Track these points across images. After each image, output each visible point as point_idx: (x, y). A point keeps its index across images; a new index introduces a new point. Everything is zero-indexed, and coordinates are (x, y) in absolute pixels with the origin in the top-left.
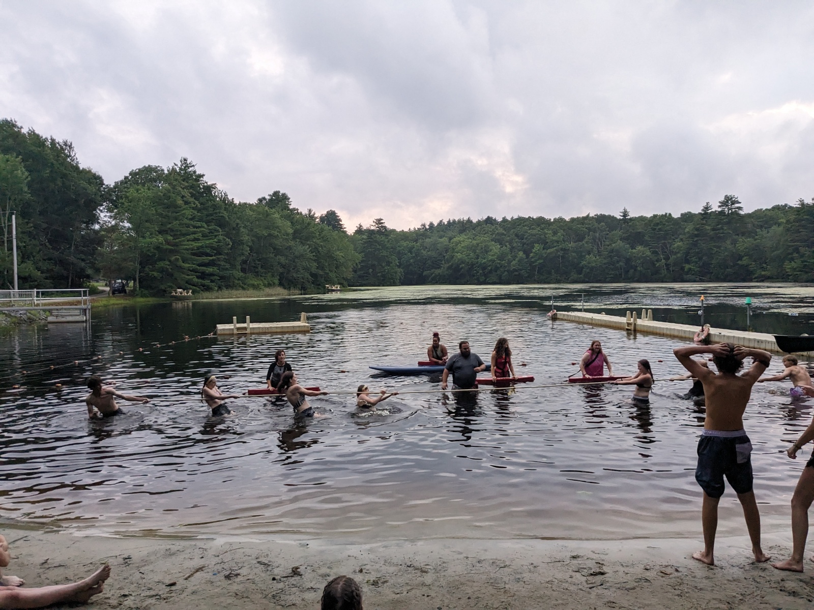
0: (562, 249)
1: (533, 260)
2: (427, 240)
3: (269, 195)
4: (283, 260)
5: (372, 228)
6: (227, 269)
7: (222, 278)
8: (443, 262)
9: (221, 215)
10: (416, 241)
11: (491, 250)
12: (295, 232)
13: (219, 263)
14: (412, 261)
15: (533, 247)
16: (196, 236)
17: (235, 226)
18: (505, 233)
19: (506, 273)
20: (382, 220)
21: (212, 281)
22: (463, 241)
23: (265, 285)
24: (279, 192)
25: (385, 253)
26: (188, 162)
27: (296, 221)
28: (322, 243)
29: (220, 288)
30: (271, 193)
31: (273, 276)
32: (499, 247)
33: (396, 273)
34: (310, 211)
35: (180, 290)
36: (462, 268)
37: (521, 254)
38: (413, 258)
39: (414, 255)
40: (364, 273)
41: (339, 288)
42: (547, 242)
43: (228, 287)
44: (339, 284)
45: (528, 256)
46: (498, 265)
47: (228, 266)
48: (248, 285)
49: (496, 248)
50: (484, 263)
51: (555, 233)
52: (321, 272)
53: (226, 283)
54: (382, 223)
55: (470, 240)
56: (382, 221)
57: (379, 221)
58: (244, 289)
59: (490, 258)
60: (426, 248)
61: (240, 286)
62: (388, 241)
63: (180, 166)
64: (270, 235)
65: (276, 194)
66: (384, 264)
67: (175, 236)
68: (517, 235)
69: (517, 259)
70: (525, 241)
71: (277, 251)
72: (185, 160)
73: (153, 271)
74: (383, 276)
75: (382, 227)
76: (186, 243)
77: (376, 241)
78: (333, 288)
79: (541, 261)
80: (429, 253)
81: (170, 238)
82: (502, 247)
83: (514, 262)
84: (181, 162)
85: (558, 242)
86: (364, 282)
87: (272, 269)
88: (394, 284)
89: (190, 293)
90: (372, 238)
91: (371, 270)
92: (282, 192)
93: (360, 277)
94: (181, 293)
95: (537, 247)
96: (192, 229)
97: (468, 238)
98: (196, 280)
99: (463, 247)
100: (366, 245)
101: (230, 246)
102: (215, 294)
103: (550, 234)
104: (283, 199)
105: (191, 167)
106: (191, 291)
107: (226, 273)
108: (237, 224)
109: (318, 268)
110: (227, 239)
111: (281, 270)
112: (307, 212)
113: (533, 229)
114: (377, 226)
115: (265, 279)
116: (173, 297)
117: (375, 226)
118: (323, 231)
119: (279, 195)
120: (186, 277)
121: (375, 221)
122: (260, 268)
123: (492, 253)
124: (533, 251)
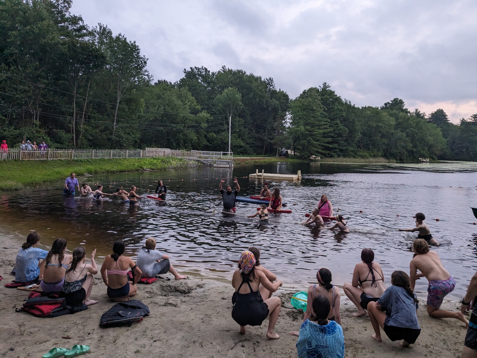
3: (391, 101)
4: (385, 141)
5: (469, 120)
6: (345, 146)
7: (341, 150)
12: (398, 124)
13: (339, 142)
17: (352, 120)
21: (334, 152)
23: (371, 156)
27: (401, 117)
28: (417, 131)
29: (339, 156)
30: (392, 99)
34: (417, 110)
40: (460, 152)
41: (428, 161)
47: (346, 144)
48: (358, 155)
52: (415, 150)
53: (344, 153)
58: (354, 157)
63: (322, 87)
64: (377, 126)
65: (395, 100)
67: (312, 127)
71: (383, 136)
72: (325, 84)
76: (316, 130)
77: (470, 130)
78: (424, 160)
81: (308, 127)
86: (458, 158)
91: (464, 150)
93: (457, 154)
94: (315, 158)
98: (320, 151)
101: (347, 132)
102: (333, 159)
104: (399, 103)
106: (320, 157)
107: (344, 148)
108: (354, 120)
109: (413, 147)
110: (346, 128)
111: (385, 147)
112: (415, 111)
114: (473, 119)
115: (372, 152)
116: (311, 160)
117: (472, 119)
118: (419, 123)
119: (397, 101)
120: (315, 149)
121: (472, 116)
122: (370, 146)
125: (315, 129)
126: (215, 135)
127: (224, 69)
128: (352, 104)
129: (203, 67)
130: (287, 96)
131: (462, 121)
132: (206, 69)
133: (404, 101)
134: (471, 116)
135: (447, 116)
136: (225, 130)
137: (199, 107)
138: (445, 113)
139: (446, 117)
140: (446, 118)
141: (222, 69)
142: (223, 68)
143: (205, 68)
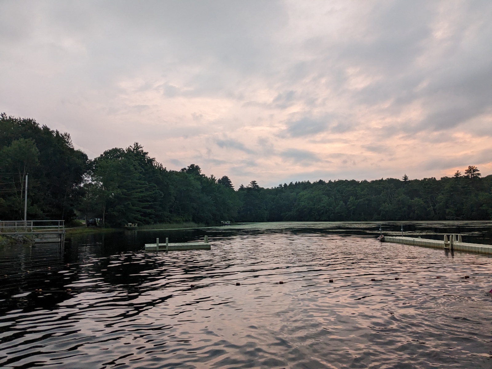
0: (367, 200)
1: (349, 206)
2: (283, 194)
3: (188, 167)
4: (195, 205)
6: (161, 211)
7: (157, 216)
8: (293, 208)
9: (157, 177)
10: (276, 195)
11: (323, 200)
12: (203, 188)
13: (155, 207)
14: (274, 207)
15: (349, 198)
16: (141, 190)
18: (331, 189)
19: (332, 215)
20: (255, 181)
21: (150, 218)
22: (306, 195)
24: (194, 165)
25: (257, 202)
26: (139, 145)
28: (219, 195)
30: (189, 165)
31: (188, 215)
32: (328, 198)
33: (264, 214)
34: (212, 176)
35: (130, 224)
36: (305, 211)
37: (342, 202)
38: (275, 205)
39: (275, 203)
40: (245, 214)
41: (229, 223)
42: (358, 195)
43: (160, 222)
44: (230, 220)
45: (346, 204)
46: (328, 210)
47: (162, 209)
48: (173, 221)
49: (325, 199)
50: (319, 208)
51: (363, 190)
52: (218, 213)
54: (256, 183)
55: (309, 194)
57: (254, 183)
59: (322, 205)
60: (283, 199)
61: (168, 221)
62: (259, 195)
63: (133, 148)
64: (187, 190)
65: (192, 166)
66: (257, 209)
67: (129, 190)
68: (339, 191)
69: (339, 206)
70: (343, 194)
71: (192, 200)
72: (137, 144)
73: (113, 211)
74: (256, 216)
75: (256, 186)
76: (134, 194)
78: (226, 223)
79: (355, 207)
80: (284, 202)
81: (125, 191)
83: (337, 208)
84: (134, 145)
85: (364, 195)
86: (244, 220)
87: (188, 211)
88: (263, 221)
89: (136, 226)
91: (249, 212)
93: (242, 216)
94: (131, 226)
95: (351, 198)
96: (139, 185)
99: (305, 198)
100: (246, 197)
101: (162, 196)
102: (150, 226)
103: (359, 190)
104: (196, 169)
105: (140, 148)
106: (137, 224)
107: (160, 213)
109: (216, 210)
110: (161, 192)
111: (193, 212)
112: (210, 177)
113: (349, 187)
114: (252, 185)
115: (184, 217)
116: (126, 228)
118: (220, 188)
119: (194, 167)
122: (180, 210)
123: (323, 202)
124: (349, 200)
125: (132, 192)
127: (3, 117)
128: (164, 167)
131: (241, 187)
133: (200, 167)
134: (251, 183)
135: (231, 182)
136: (15, 194)
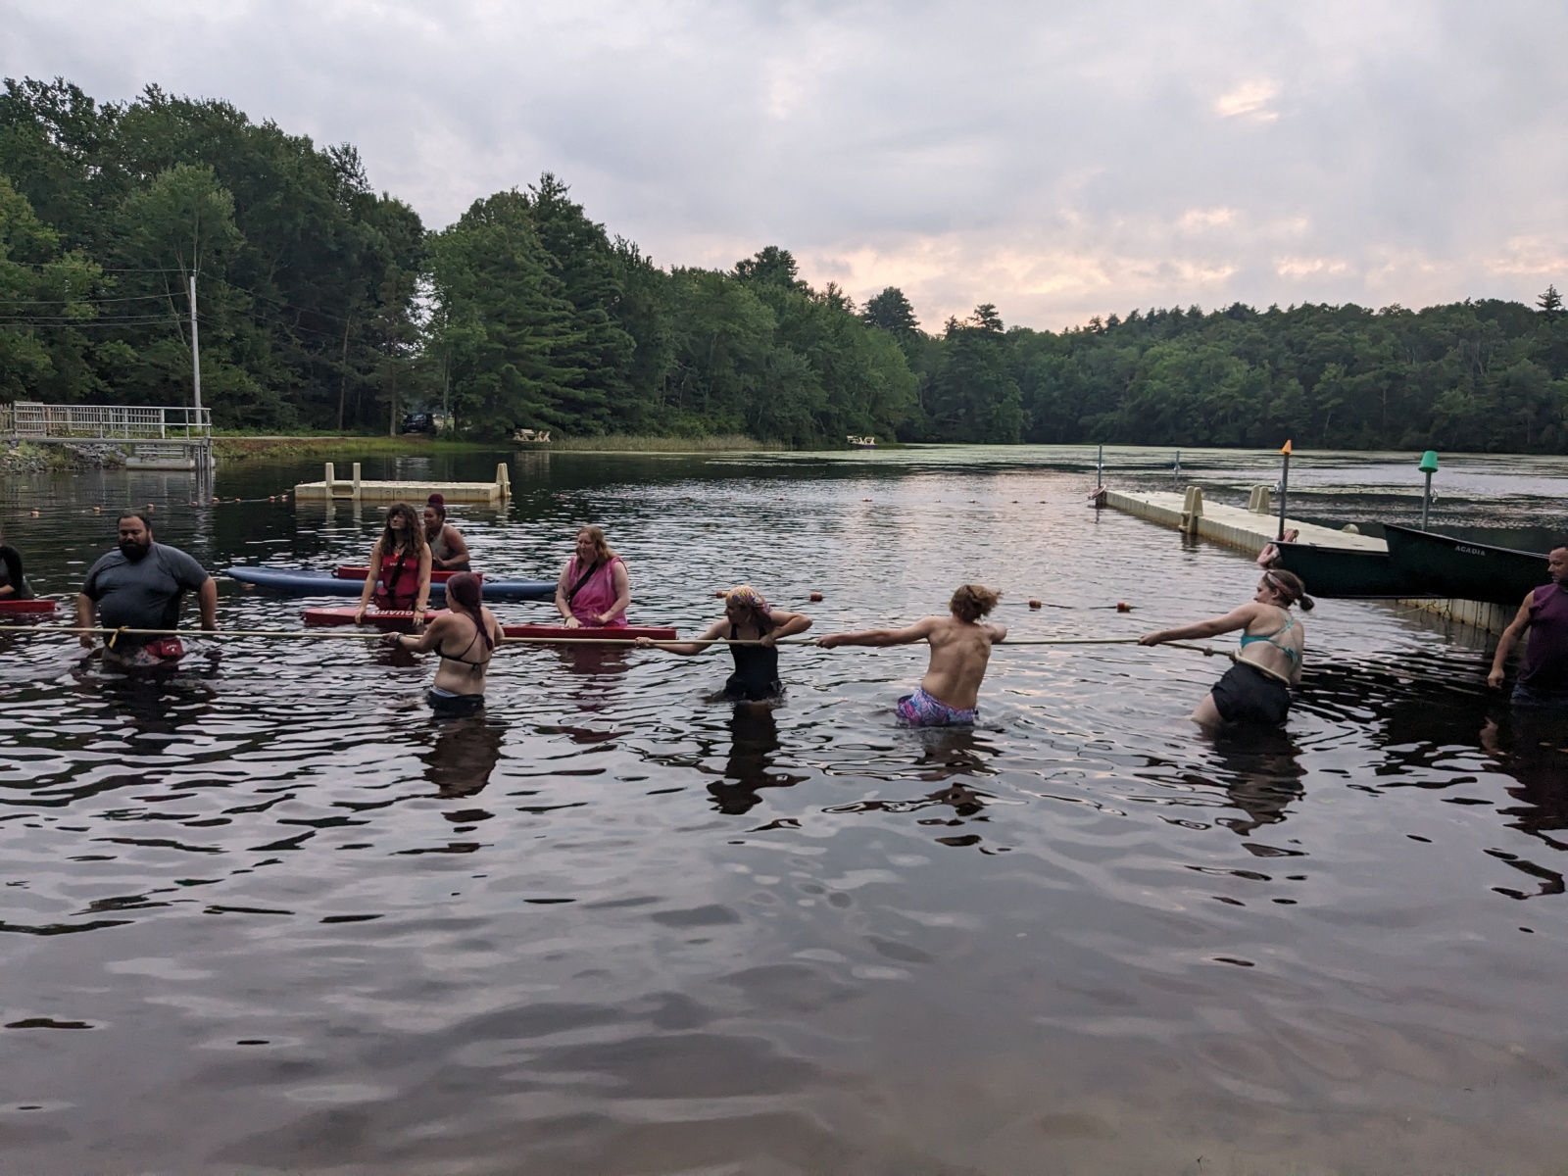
0: (1389, 376)
1: (1319, 398)
2: (1093, 351)
3: (757, 255)
4: (750, 381)
5: (971, 324)
6: (629, 395)
7: (616, 412)
8: (1122, 398)
10: (1070, 353)
11: (1227, 376)
12: (785, 328)
13: (610, 382)
14: (1056, 394)
15: (1322, 369)
16: (557, 326)
17: (645, 310)
18: (1265, 337)
19: (1258, 424)
20: (992, 307)
21: (596, 417)
22: (1171, 354)
23: (710, 431)
24: (776, 249)
25: (992, 376)
26: (555, 182)
27: (791, 305)
28: (839, 351)
29: (611, 431)
30: (760, 251)
31: (730, 412)
32: (1247, 367)
33: (1014, 417)
34: (832, 286)
35: (530, 432)
36: (1160, 412)
37: (1294, 383)
38: (1059, 387)
39: (1062, 381)
40: (948, 417)
41: (872, 443)
42: (1356, 360)
43: (629, 430)
44: (877, 434)
45: (1308, 389)
46: (1242, 408)
47: (630, 388)
48: (672, 429)
49: (1239, 371)
50: (1211, 402)
51: (1376, 339)
52: (834, 410)
53: (627, 422)
54: (993, 314)
55: (1185, 352)
56: (992, 310)
57: (986, 311)
58: (660, 434)
59: (1225, 391)
60: (1090, 367)
61: (654, 430)
62: (1003, 351)
63: (539, 190)
64: (724, 331)
65: (769, 252)
66: (989, 400)
67: (514, 325)
68: (1290, 344)
69: (1285, 395)
70: (1305, 355)
71: (742, 365)
72: (550, 178)
73: (472, 392)
74: (989, 423)
75: (992, 321)
76: (528, 339)
77: (975, 351)
78: (862, 443)
79: (1340, 400)
80: (1095, 379)
81: (501, 328)
82: (1253, 369)
83: (1277, 402)
84: (542, 181)
85: (1381, 359)
86: (945, 435)
87: (730, 399)
88: (1007, 440)
89: (546, 437)
90: (968, 346)
91: (962, 411)
92: (781, 249)
93: (941, 423)
94: (531, 438)
95: (1332, 370)
97: (1182, 348)
98: (549, 411)
99: (1166, 368)
100: (955, 359)
101: (632, 350)
102: (594, 441)
103: (1365, 341)
104: (781, 264)
105: (560, 191)
106: (548, 435)
107: (626, 403)
108: (650, 307)
109: (830, 400)
110: (627, 336)
111: (749, 402)
112: (827, 291)
113: (1328, 330)
114: (981, 320)
115: (713, 418)
116: (518, 443)
117: (977, 319)
118: (843, 326)
119: (775, 255)
120: (531, 405)
121: (978, 309)
122: (707, 397)
123: (1229, 381)
124: (1323, 378)
125: (523, 336)
126: (130, 352)
127: (152, 96)
128: (643, 257)
129: (61, 83)
130: (415, 219)
131: (951, 325)
132: (76, 93)
133: (794, 257)
134: (976, 311)
135: (912, 309)
136: (173, 332)
137: (49, 235)
138: (906, 301)
139: (910, 313)
140: (910, 317)
141: (147, 97)
142: (149, 92)
143: (71, 86)
